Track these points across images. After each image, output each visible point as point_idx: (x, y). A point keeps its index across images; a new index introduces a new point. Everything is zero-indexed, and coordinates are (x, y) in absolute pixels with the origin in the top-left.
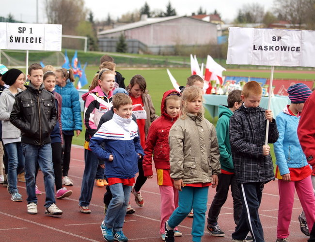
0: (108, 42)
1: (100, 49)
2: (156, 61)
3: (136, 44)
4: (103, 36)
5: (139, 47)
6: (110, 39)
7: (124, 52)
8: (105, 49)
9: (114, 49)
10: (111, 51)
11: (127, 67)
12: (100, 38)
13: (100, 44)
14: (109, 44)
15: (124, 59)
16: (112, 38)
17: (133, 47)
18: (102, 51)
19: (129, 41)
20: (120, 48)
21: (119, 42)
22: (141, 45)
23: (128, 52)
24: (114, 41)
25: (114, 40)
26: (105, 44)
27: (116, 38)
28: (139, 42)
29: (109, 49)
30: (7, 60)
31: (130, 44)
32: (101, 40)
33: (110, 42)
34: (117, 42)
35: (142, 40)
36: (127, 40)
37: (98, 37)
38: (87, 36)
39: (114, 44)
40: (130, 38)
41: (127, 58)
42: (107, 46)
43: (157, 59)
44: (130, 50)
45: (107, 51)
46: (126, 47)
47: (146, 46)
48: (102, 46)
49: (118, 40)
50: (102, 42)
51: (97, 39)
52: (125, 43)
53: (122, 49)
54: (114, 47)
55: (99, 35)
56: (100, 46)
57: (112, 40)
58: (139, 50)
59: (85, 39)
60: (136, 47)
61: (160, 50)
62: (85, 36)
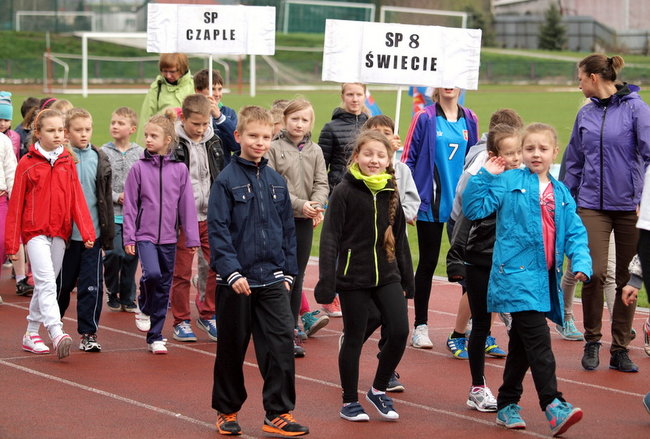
0: (517, 23)
1: (499, 41)
2: (636, 69)
3: (588, 29)
4: (505, 10)
5: (595, 36)
6: (523, 18)
7: (559, 49)
8: (511, 41)
9: (534, 41)
10: (525, 47)
11: (566, 86)
12: (498, 15)
13: (499, 29)
14: (521, 29)
15: (559, 66)
16: (528, 13)
17: (580, 35)
18: (504, 47)
19: (571, 22)
20: (548, 38)
21: (545, 25)
22: (599, 32)
23: (567, 49)
24: (532, 22)
25: (534, 18)
26: (511, 29)
27: (537, 13)
28: (595, 23)
29: (522, 41)
30: (271, 70)
31: (572, 29)
32: (500, 19)
33: (525, 23)
34: (540, 22)
35: (601, 19)
36: (565, 17)
37: (494, 12)
38: (468, 10)
39: (534, 29)
40: (572, 13)
41: (565, 63)
42: (517, 35)
43: (639, 66)
44: (573, 42)
45: (516, 47)
46: (564, 37)
47: (612, 33)
48: (504, 35)
49: (543, 18)
50: (504, 23)
51: (491, 16)
52: (560, 25)
53: (555, 40)
54: (532, 35)
55: (496, 7)
56: (498, 35)
57: (528, 18)
58: (595, 41)
59: (461, 18)
60: (587, 36)
61: (647, 43)
62: (461, 10)
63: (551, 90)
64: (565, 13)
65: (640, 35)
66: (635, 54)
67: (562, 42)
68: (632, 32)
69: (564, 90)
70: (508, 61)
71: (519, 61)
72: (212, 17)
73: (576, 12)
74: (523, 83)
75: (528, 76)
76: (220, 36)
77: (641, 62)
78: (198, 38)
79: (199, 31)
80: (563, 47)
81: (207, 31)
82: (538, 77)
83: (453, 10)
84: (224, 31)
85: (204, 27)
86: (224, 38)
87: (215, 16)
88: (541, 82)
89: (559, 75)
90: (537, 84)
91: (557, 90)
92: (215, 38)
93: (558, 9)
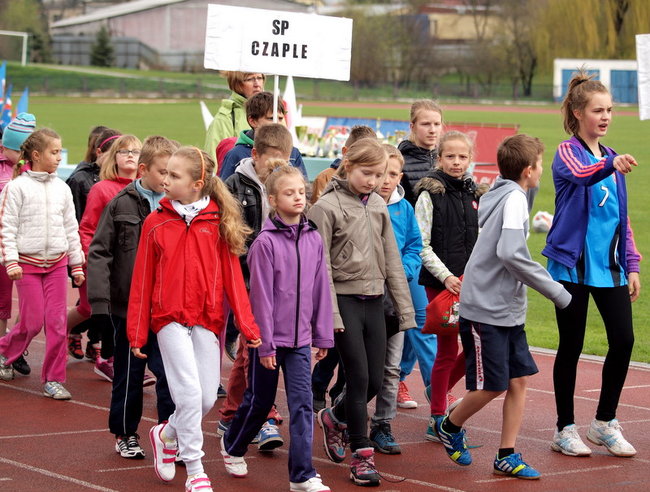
0: (72, 43)
1: (55, 58)
2: (176, 85)
3: (134, 48)
4: (61, 31)
5: (140, 55)
6: (77, 38)
7: (108, 66)
8: (66, 58)
9: (86, 59)
10: (79, 64)
11: (114, 98)
12: (55, 35)
13: (56, 48)
14: (75, 48)
15: (108, 81)
16: (82, 34)
17: (127, 54)
18: (60, 63)
19: (119, 42)
20: (100, 57)
21: (97, 44)
22: (144, 52)
23: (115, 66)
24: (85, 42)
25: (86, 38)
26: (67, 48)
27: (90, 34)
28: (141, 44)
29: (75, 58)
31: (120, 48)
32: (57, 39)
33: (78, 42)
34: (91, 43)
35: (145, 40)
36: (113, 38)
37: (52, 32)
38: (28, 30)
39: (87, 48)
40: (120, 35)
41: (114, 78)
42: (71, 53)
43: (178, 81)
44: (120, 60)
45: (70, 63)
46: (112, 55)
47: (154, 52)
48: (60, 53)
49: (94, 39)
50: (60, 42)
51: (49, 36)
52: (109, 45)
53: (104, 58)
54: (85, 53)
55: (53, 28)
56: (55, 53)
57: (82, 38)
58: (140, 60)
59: (22, 38)
60: (133, 54)
61: (185, 61)
62: (23, 31)
63: (101, 101)
64: (113, 35)
65: (179, 55)
66: (175, 72)
67: (111, 59)
68: (173, 51)
69: (112, 102)
70: (63, 75)
71: (74, 76)
72: (281, 27)
73: (123, 34)
74: (77, 95)
75: (81, 89)
76: (290, 53)
77: (181, 78)
78: (265, 54)
79: (266, 44)
80: (112, 64)
81: (275, 45)
82: (90, 90)
83: (16, 30)
84: (295, 46)
85: (272, 39)
86: (295, 56)
87: (285, 25)
88: (93, 95)
89: (108, 88)
90: (88, 97)
91: (107, 102)
92: (284, 55)
93: (107, 30)
